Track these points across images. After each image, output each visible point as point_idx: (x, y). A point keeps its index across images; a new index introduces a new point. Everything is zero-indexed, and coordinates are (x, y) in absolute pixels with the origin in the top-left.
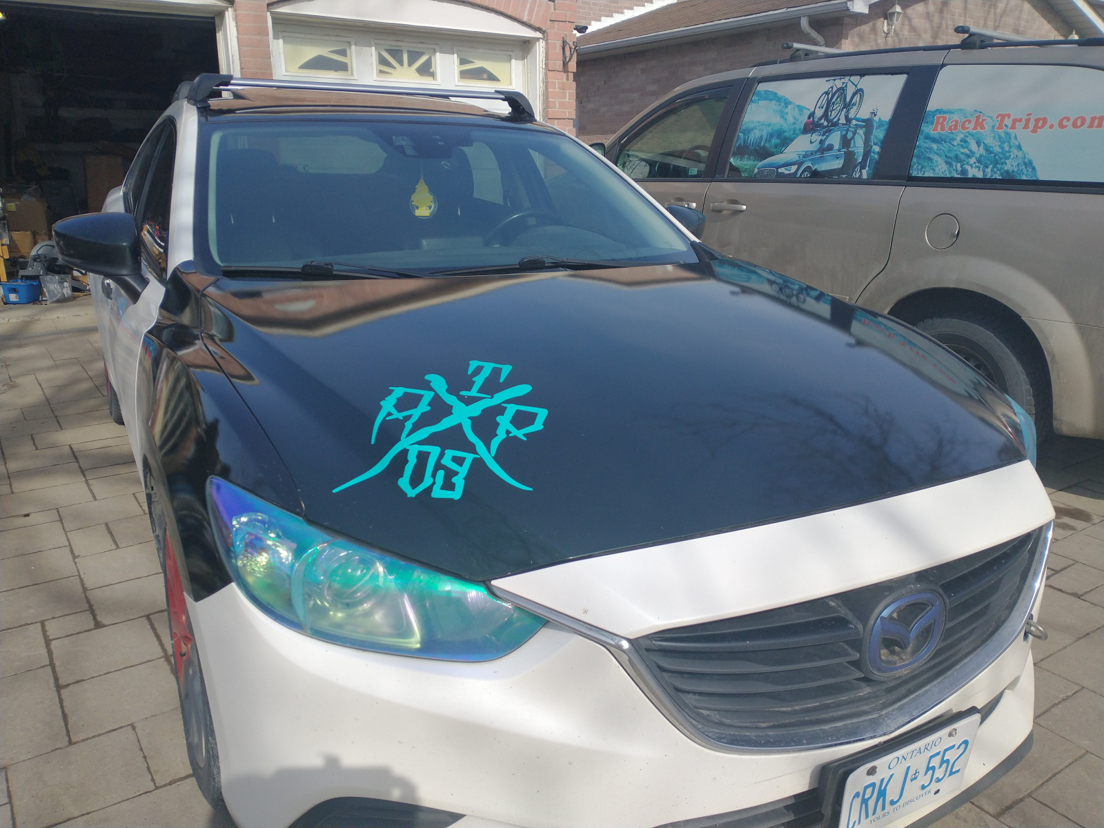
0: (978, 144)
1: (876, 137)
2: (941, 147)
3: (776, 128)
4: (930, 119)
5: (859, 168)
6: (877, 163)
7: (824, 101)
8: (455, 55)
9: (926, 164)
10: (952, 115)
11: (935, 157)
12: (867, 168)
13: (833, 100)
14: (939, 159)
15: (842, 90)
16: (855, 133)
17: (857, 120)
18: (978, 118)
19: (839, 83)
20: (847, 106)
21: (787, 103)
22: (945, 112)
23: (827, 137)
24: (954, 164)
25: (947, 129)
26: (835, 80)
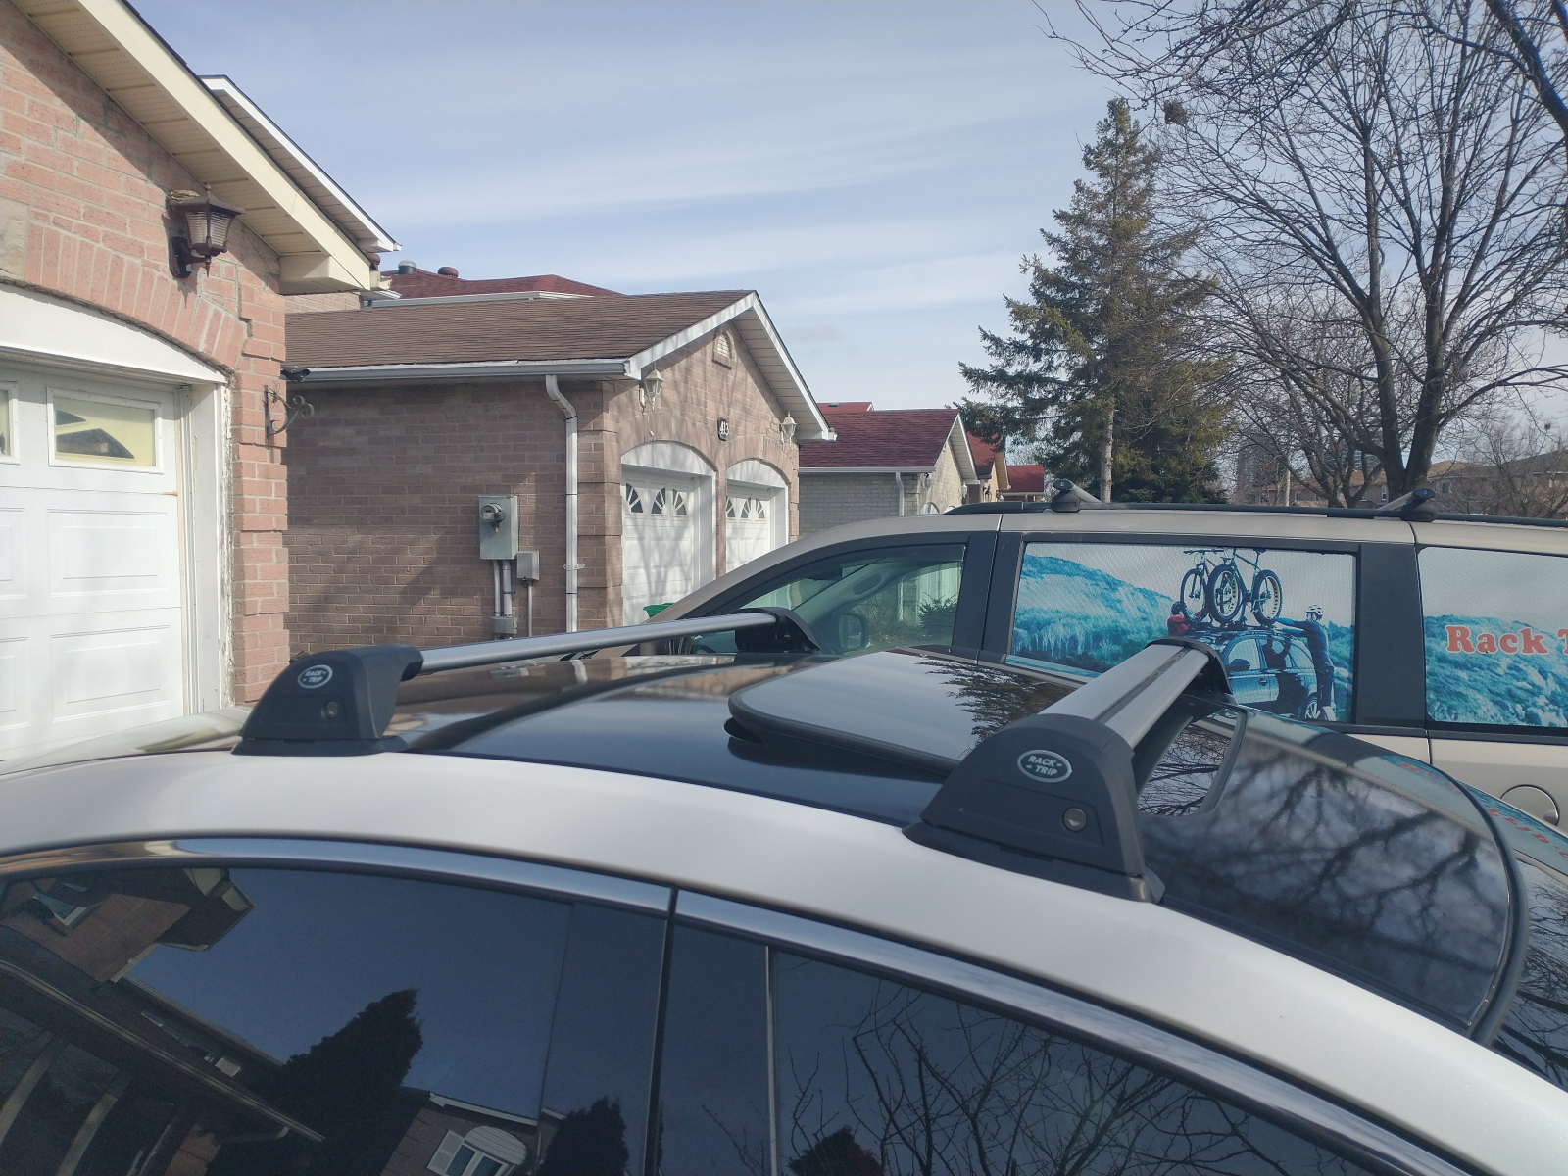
0: (1543, 673)
1: (1334, 653)
2: (1474, 675)
3: (1104, 624)
4: (1436, 630)
5: (1314, 703)
6: (1354, 696)
7: (1195, 584)
8: (50, 406)
9: (1455, 702)
10: (1476, 627)
11: (1470, 693)
12: (1333, 704)
13: (1218, 585)
14: (1478, 696)
15: (1228, 570)
16: (1287, 645)
17: (1283, 622)
18: (1526, 634)
19: (1215, 558)
20: (1253, 597)
21: (1113, 584)
22: (1460, 622)
23: (1229, 648)
24: (1509, 704)
25: (1476, 648)
26: (1204, 552)
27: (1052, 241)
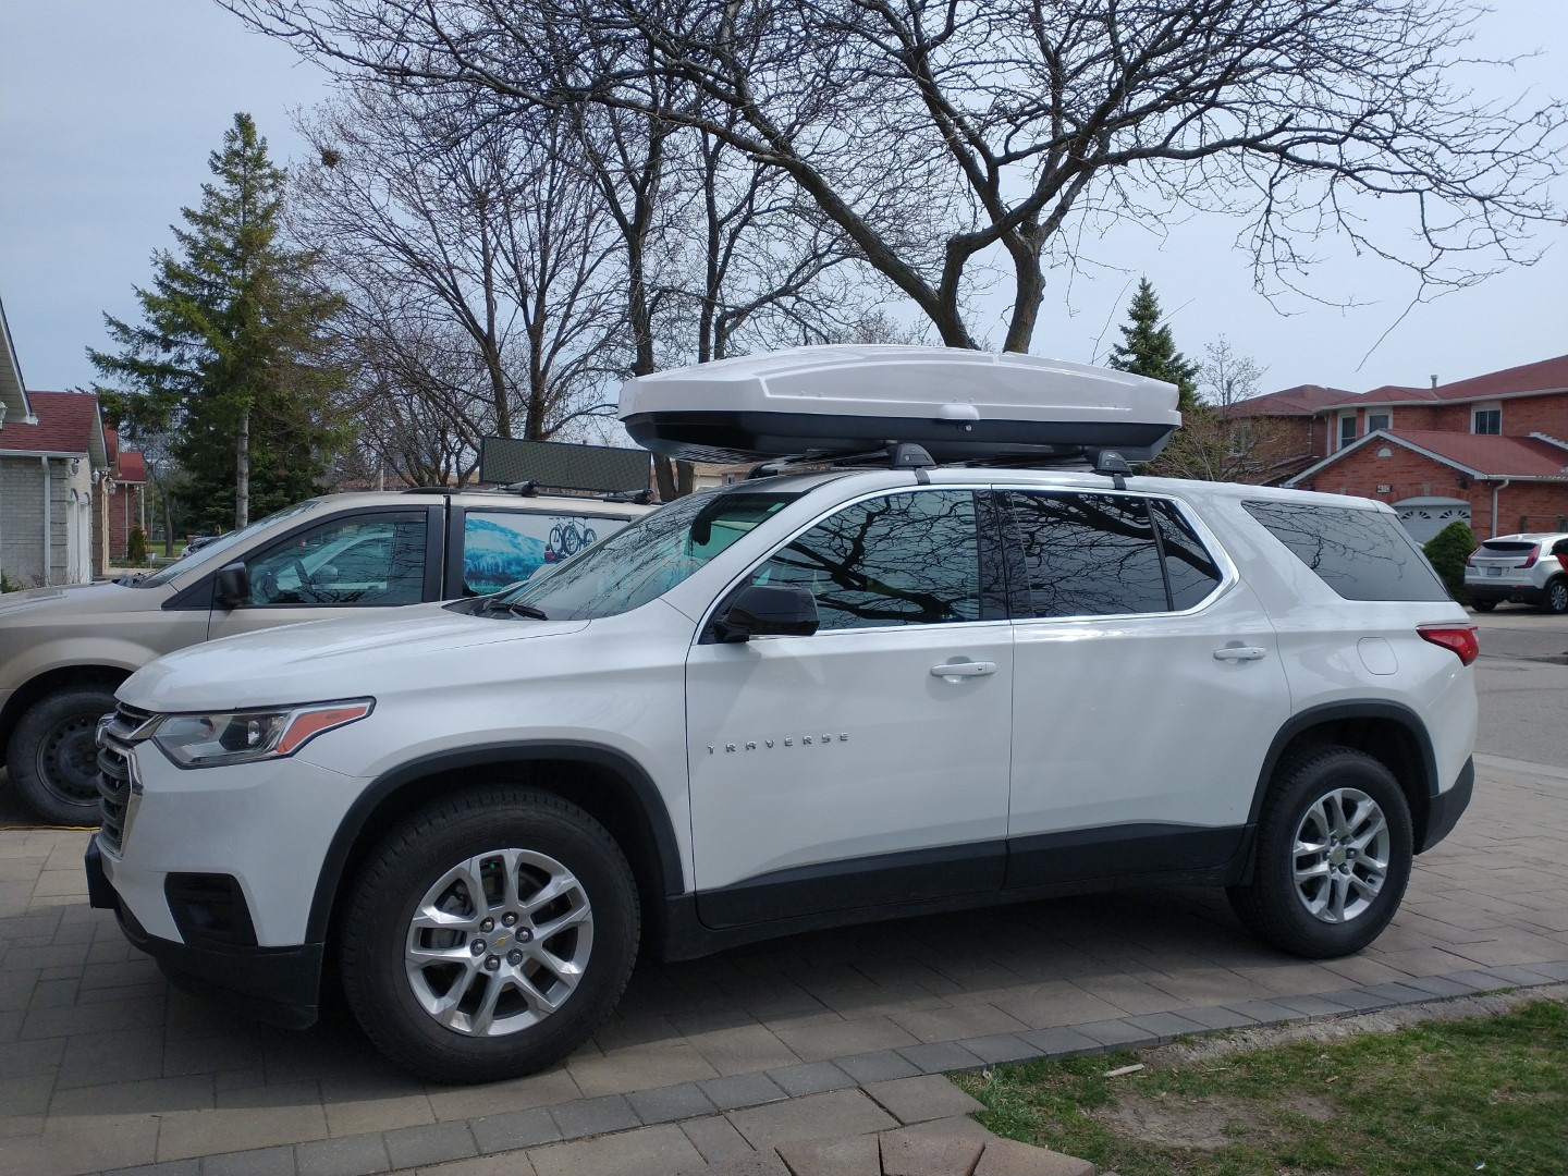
7: (556, 536)
19: (565, 522)
26: (558, 519)
27: (183, 237)
